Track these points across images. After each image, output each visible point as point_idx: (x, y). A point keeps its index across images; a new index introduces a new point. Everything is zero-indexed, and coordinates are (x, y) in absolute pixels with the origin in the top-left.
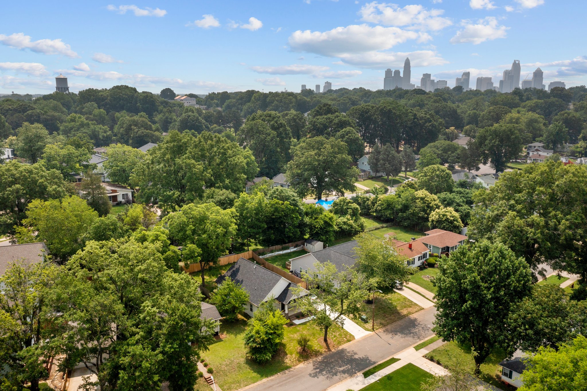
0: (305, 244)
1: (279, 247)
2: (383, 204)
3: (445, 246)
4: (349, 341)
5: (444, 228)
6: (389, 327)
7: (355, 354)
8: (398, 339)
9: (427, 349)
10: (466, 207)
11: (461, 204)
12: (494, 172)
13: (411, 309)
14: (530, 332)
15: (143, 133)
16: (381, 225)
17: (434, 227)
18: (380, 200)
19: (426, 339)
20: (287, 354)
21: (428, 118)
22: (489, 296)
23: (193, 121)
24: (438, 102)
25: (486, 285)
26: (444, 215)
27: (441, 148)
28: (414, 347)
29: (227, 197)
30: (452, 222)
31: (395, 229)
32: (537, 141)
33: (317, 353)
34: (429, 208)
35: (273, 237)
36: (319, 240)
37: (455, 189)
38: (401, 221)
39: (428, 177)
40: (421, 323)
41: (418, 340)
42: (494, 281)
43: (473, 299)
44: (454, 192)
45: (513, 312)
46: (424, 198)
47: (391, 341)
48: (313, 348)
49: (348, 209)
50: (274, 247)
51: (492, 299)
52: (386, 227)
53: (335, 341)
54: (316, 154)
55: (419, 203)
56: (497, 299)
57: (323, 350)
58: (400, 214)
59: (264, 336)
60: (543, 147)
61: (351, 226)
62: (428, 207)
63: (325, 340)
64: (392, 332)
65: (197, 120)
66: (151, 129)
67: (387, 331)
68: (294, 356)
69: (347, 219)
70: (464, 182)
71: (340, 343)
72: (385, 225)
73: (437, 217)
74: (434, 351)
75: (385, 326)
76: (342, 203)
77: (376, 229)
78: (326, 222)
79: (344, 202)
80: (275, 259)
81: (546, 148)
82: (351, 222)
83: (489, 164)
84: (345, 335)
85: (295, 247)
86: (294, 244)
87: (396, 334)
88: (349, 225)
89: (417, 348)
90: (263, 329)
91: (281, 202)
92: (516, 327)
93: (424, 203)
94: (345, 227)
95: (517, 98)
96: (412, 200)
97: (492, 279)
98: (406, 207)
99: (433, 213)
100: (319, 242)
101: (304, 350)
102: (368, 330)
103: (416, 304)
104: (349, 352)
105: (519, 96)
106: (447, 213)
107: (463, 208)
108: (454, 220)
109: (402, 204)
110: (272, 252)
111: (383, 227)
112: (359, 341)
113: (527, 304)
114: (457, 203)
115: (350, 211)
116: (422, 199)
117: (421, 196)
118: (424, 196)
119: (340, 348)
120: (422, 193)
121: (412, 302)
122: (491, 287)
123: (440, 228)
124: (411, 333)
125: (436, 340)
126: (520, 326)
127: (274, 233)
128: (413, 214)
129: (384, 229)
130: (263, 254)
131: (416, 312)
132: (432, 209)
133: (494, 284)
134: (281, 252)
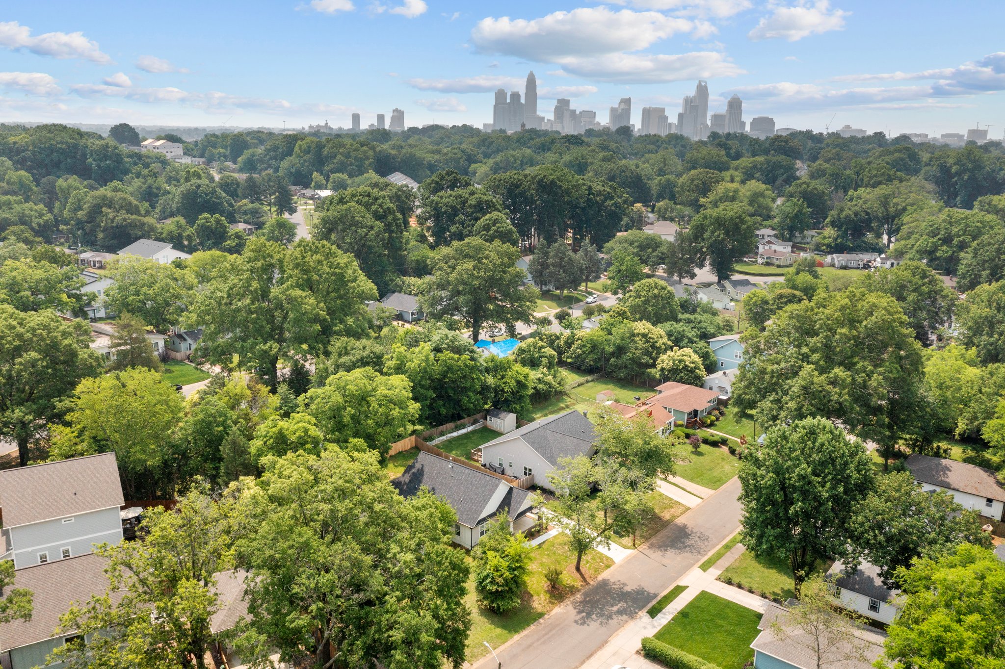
0: (488, 418)
1: (451, 425)
2: (584, 346)
3: (692, 409)
4: (608, 567)
5: (681, 381)
6: (653, 540)
7: (625, 585)
8: (672, 558)
9: (717, 568)
10: (702, 344)
11: (695, 339)
12: (715, 279)
13: (674, 510)
14: (881, 538)
15: (125, 220)
16: (585, 379)
17: (665, 379)
18: (578, 339)
19: (710, 554)
20: (532, 596)
21: (609, 193)
22: (826, 495)
23: (207, 195)
24: (609, 160)
25: (820, 479)
26: (680, 361)
27: (636, 244)
28: (700, 567)
29: (372, 352)
30: (692, 371)
31: (605, 383)
32: (765, 227)
33: (572, 590)
34: (654, 351)
35: (443, 411)
36: (511, 411)
37: (680, 316)
38: (613, 372)
39: (642, 299)
40: (694, 531)
41: (699, 556)
42: (829, 473)
43: (804, 499)
44: (680, 320)
45: (856, 513)
46: (647, 335)
47: (665, 561)
48: (564, 583)
49: (541, 357)
50: (445, 426)
51: (828, 499)
52: (592, 381)
53: (590, 568)
54: (474, 267)
55: (640, 343)
56: (835, 498)
57: (578, 584)
58: (612, 360)
59: (508, 574)
60: (775, 236)
61: (550, 385)
62: (653, 347)
63: (578, 569)
64: (660, 547)
65: (213, 194)
66: (137, 211)
67: (652, 546)
68: (542, 596)
69: (542, 373)
70: (686, 301)
71: (597, 571)
72: (590, 378)
73: (671, 363)
74: (727, 570)
75: (647, 539)
76: (532, 349)
77: (579, 386)
78: (519, 382)
79: (535, 347)
80: (450, 445)
81: (781, 237)
82: (550, 378)
83: (707, 268)
84: (600, 558)
85: (472, 424)
86: (472, 419)
87: (666, 550)
88: (546, 383)
89: (705, 567)
90: (504, 564)
91: (456, 356)
92: (863, 533)
93: (647, 342)
94: (541, 386)
95: (723, 152)
96: (629, 338)
97: (826, 471)
98: (620, 350)
99: (663, 357)
100: (512, 414)
101: (553, 587)
102: (628, 548)
103: (678, 503)
104: (614, 583)
105: (726, 149)
106: (685, 358)
107: (699, 346)
108: (695, 368)
109: (614, 345)
110: (442, 434)
111: (587, 382)
112: (621, 566)
113: (873, 501)
114: (689, 339)
115: (545, 361)
116: (644, 336)
117: (642, 331)
118: (646, 331)
119: (600, 578)
120: (642, 326)
121: (671, 499)
122: (825, 483)
123: (675, 380)
124: (686, 547)
125: (723, 555)
126: (866, 531)
127: (444, 405)
128: (633, 360)
129: (590, 384)
130: (430, 438)
131: (682, 514)
132: (660, 351)
133: (830, 477)
134: (455, 434)
